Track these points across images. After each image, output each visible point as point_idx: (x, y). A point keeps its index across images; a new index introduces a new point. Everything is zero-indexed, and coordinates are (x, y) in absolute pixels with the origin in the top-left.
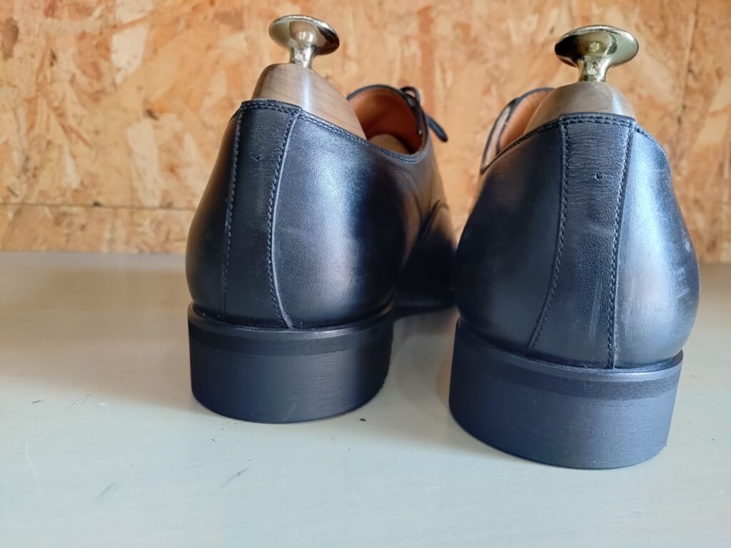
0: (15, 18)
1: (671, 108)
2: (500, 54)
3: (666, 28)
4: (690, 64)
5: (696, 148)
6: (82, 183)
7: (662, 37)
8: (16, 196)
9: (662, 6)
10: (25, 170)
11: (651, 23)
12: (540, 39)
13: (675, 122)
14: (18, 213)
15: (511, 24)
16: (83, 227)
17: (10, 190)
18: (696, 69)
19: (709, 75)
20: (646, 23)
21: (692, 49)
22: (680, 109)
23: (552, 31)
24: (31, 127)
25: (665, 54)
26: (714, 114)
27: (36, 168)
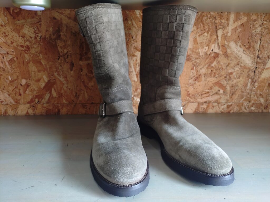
0: (73, 61)
1: (252, 68)
2: (196, 59)
3: (250, 45)
4: (258, 55)
5: (260, 79)
6: (89, 98)
7: (248, 48)
8: (74, 102)
9: (248, 39)
10: (76, 96)
11: (245, 45)
12: (209, 53)
13: (253, 72)
14: (75, 106)
15: (200, 50)
16: (89, 108)
17: (73, 100)
18: (260, 56)
19: (265, 57)
20: (243, 45)
21: (259, 51)
22: (255, 68)
23: (212, 50)
24: (77, 86)
25: (250, 53)
26: (267, 69)
27: (78, 95)
